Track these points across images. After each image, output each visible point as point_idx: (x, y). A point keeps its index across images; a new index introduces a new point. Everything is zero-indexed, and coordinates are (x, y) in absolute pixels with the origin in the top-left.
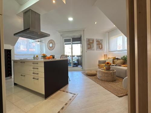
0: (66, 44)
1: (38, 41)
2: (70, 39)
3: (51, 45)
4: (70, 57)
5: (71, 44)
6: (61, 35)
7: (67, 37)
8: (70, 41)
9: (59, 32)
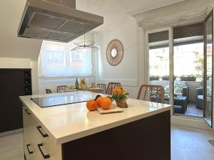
0: (152, 48)
1: (85, 46)
2: (168, 31)
3: (114, 53)
4: (161, 79)
5: (171, 44)
6: (140, 24)
7: (158, 25)
8: (167, 39)
9: (133, 16)
